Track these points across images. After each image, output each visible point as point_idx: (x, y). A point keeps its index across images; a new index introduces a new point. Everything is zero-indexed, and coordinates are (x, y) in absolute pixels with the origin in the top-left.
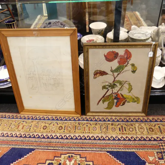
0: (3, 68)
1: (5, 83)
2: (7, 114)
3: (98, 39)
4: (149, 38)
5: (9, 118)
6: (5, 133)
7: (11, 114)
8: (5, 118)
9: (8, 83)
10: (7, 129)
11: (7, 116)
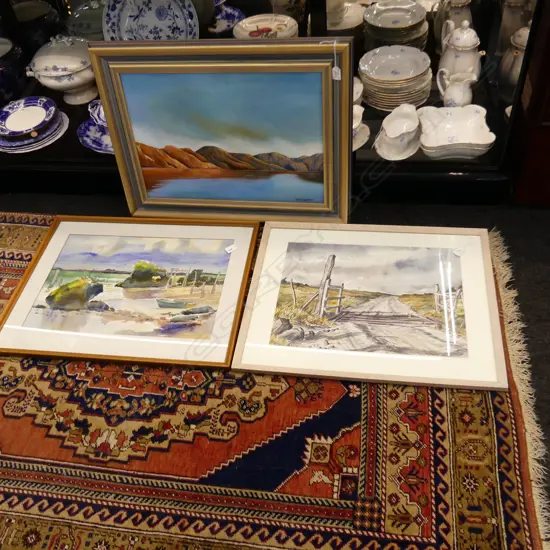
0: (22, 105)
1: (26, 142)
2: (32, 216)
3: (284, 27)
4: (420, 24)
5: (36, 224)
6: (24, 253)
7: (39, 217)
8: (28, 223)
9: (32, 140)
10: (30, 246)
11: (31, 218)
